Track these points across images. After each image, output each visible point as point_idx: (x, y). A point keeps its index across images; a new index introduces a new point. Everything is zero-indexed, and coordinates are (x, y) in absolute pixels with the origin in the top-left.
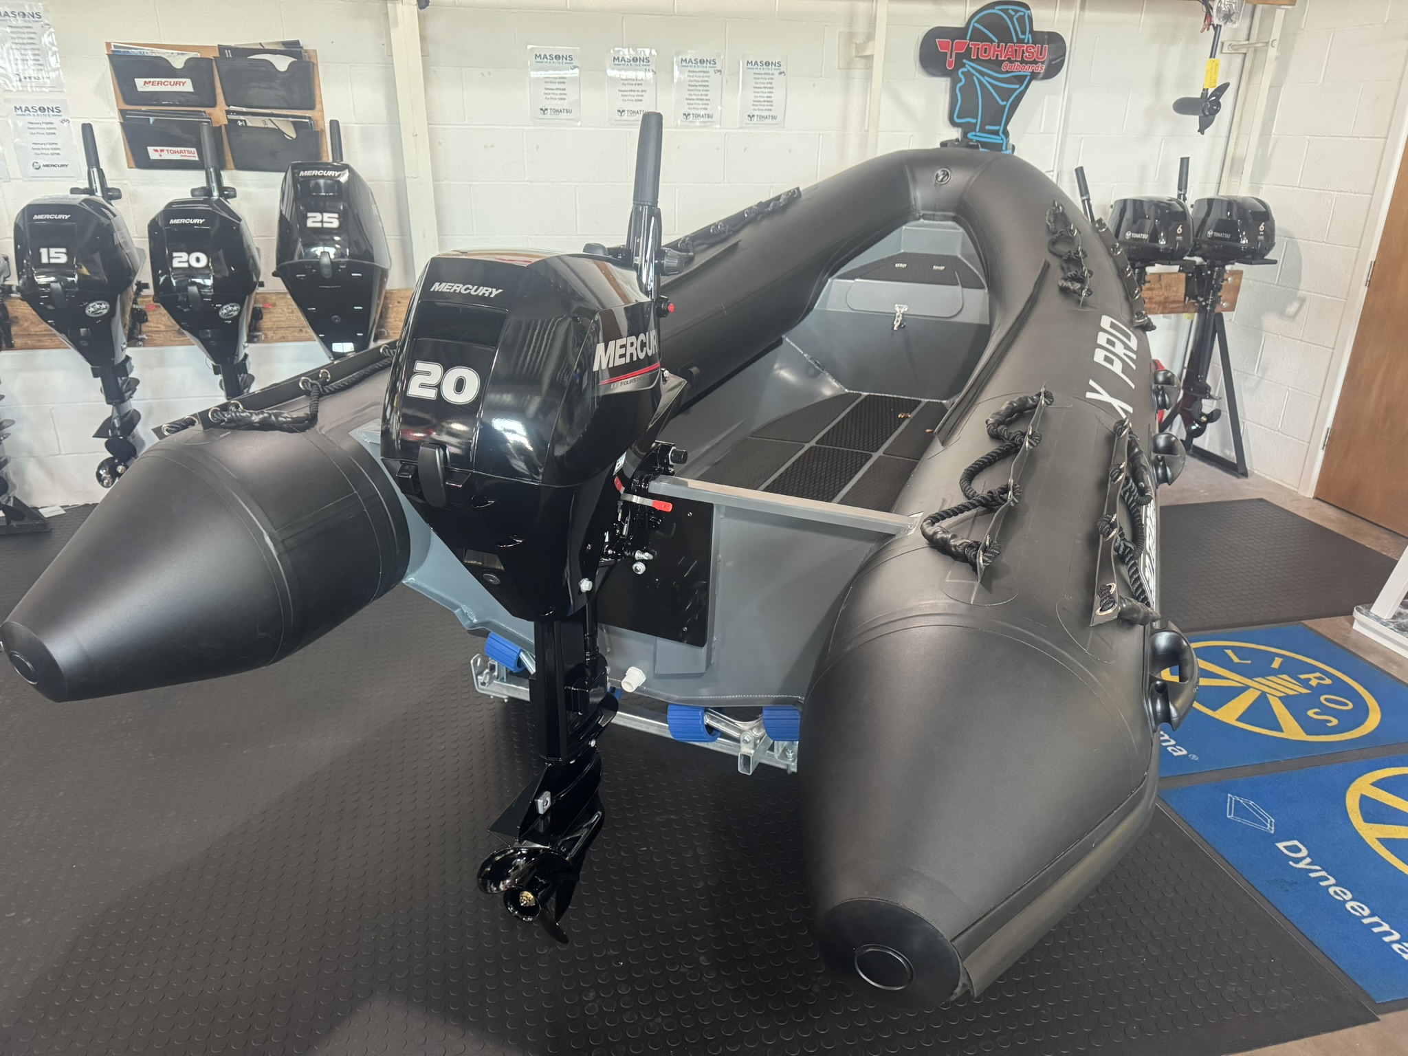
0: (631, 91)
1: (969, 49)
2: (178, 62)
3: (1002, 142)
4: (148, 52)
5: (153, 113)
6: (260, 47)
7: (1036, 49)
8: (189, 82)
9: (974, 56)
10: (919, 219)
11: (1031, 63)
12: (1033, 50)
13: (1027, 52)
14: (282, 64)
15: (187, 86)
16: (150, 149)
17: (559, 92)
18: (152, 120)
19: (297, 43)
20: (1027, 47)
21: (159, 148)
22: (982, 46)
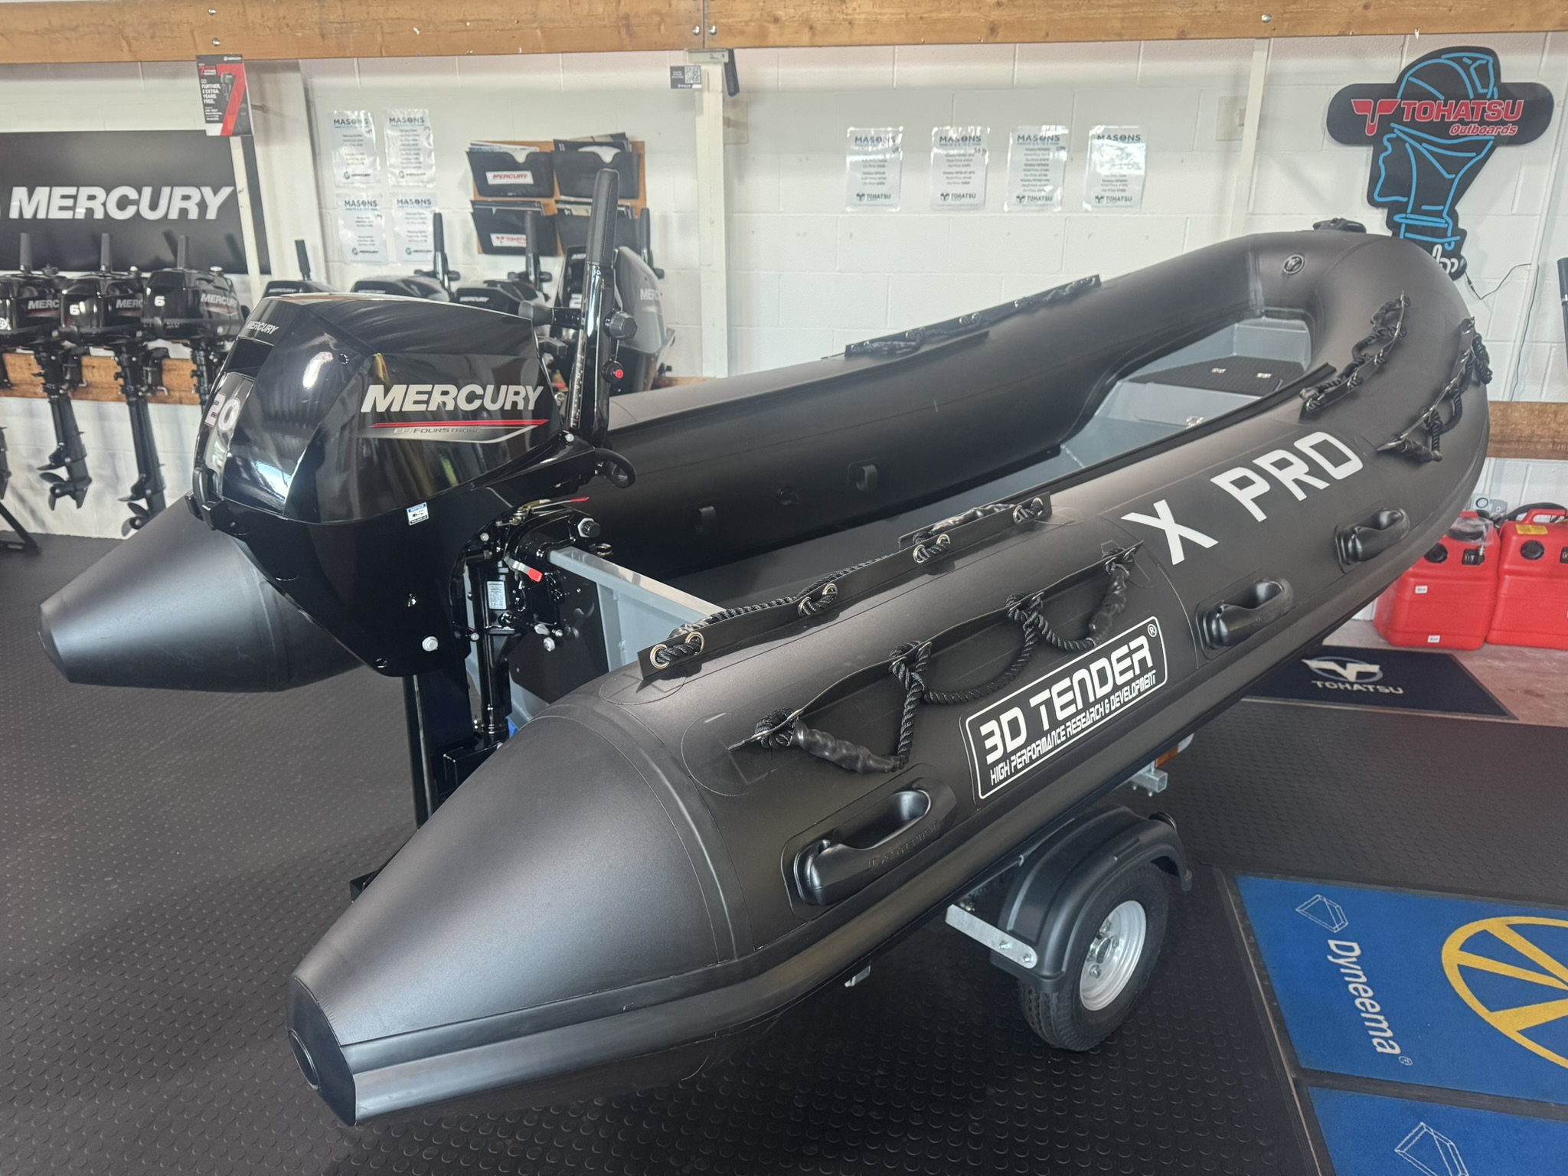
0: (957, 173)
1: (1400, 111)
2: (521, 158)
3: (1446, 225)
4: (497, 148)
5: (496, 204)
6: (591, 140)
7: (1504, 106)
8: (529, 174)
9: (1407, 118)
10: (1260, 316)
11: (1495, 124)
12: (1499, 108)
13: (1490, 109)
14: (607, 155)
15: (527, 178)
16: (494, 237)
17: (878, 176)
18: (494, 210)
19: (623, 136)
20: (1490, 105)
21: (500, 236)
22: (1420, 106)
